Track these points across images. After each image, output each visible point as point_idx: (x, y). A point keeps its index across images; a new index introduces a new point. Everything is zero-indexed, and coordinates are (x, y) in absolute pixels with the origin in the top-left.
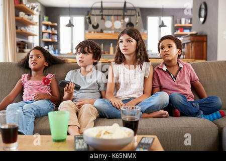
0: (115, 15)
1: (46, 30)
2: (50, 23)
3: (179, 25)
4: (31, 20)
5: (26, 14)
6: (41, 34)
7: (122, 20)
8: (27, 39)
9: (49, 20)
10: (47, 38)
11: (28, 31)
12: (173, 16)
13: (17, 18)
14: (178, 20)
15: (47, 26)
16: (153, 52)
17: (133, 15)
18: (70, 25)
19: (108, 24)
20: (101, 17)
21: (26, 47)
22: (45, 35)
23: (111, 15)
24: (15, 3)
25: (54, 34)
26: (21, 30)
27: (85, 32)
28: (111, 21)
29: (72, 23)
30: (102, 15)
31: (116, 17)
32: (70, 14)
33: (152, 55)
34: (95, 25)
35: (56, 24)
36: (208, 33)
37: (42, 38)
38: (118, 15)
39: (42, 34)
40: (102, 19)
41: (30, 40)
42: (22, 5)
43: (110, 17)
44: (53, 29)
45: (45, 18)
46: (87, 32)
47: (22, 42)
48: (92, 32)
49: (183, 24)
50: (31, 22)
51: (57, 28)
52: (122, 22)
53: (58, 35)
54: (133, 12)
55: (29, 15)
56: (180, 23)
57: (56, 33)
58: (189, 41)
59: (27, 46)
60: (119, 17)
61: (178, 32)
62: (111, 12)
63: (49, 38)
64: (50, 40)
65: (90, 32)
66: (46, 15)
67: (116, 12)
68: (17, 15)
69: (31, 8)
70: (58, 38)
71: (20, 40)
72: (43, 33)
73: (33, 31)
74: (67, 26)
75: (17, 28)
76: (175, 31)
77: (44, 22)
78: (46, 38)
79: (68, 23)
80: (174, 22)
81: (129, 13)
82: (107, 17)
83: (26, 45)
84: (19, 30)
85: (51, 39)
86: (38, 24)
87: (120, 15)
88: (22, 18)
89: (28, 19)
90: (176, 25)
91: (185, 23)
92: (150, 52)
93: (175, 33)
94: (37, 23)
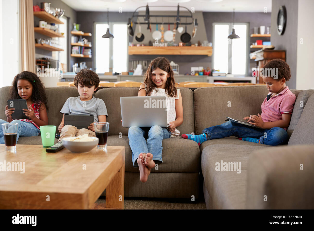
0: (165, 24)
1: (77, 42)
2: (82, 33)
3: (257, 35)
4: (55, 31)
5: (48, 24)
6: (70, 47)
7: (175, 30)
8: (51, 55)
9: (80, 30)
10: (78, 53)
11: (51, 45)
12: (249, 23)
13: (37, 29)
14: (256, 29)
15: (78, 37)
16: (221, 72)
17: (190, 24)
18: (109, 35)
19: (157, 35)
20: (146, 26)
21: (48, 66)
22: (75, 49)
23: (161, 24)
24: (34, 10)
25: (87, 48)
26: (42, 45)
27: (128, 45)
28: (161, 31)
29: (110, 33)
30: (149, 24)
31: (167, 26)
32: (108, 21)
33: (219, 76)
34: (139, 37)
35: (90, 34)
36: (287, 48)
37: (71, 53)
38: (169, 24)
39: (72, 48)
40: (149, 28)
41: (55, 56)
42: (43, 13)
43: (159, 25)
44: (86, 41)
45: (75, 27)
46: (131, 45)
47: (44, 59)
48: (138, 45)
49: (262, 34)
50: (56, 33)
51: (91, 39)
52: (175, 33)
53: (93, 49)
54: (189, 20)
55: (52, 24)
56: (259, 32)
57: (90, 45)
58: (262, 58)
59: (50, 65)
60: (171, 26)
61: (256, 45)
62: (159, 20)
63: (81, 53)
64: (82, 56)
65: (135, 45)
66: (77, 23)
67: (166, 20)
68: (37, 25)
69: (55, 15)
70: (93, 53)
71: (42, 56)
72: (72, 46)
73: (58, 45)
74: (104, 36)
75: (36, 41)
76: (251, 44)
77: (73, 32)
78: (76, 53)
79: (105, 33)
80: (250, 31)
81: (183, 20)
82: (155, 26)
83: (49, 63)
84: (39, 45)
85: (83, 54)
86: (65, 35)
87: (173, 24)
88: (43, 28)
89: (50, 29)
90: (252, 36)
91: (266, 32)
92: (216, 72)
93: (252, 47)
94: (63, 34)
